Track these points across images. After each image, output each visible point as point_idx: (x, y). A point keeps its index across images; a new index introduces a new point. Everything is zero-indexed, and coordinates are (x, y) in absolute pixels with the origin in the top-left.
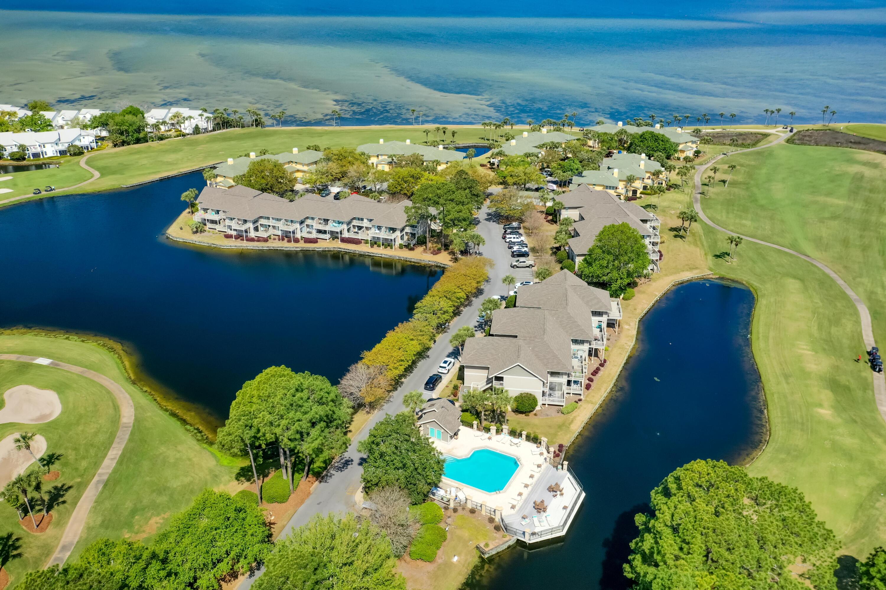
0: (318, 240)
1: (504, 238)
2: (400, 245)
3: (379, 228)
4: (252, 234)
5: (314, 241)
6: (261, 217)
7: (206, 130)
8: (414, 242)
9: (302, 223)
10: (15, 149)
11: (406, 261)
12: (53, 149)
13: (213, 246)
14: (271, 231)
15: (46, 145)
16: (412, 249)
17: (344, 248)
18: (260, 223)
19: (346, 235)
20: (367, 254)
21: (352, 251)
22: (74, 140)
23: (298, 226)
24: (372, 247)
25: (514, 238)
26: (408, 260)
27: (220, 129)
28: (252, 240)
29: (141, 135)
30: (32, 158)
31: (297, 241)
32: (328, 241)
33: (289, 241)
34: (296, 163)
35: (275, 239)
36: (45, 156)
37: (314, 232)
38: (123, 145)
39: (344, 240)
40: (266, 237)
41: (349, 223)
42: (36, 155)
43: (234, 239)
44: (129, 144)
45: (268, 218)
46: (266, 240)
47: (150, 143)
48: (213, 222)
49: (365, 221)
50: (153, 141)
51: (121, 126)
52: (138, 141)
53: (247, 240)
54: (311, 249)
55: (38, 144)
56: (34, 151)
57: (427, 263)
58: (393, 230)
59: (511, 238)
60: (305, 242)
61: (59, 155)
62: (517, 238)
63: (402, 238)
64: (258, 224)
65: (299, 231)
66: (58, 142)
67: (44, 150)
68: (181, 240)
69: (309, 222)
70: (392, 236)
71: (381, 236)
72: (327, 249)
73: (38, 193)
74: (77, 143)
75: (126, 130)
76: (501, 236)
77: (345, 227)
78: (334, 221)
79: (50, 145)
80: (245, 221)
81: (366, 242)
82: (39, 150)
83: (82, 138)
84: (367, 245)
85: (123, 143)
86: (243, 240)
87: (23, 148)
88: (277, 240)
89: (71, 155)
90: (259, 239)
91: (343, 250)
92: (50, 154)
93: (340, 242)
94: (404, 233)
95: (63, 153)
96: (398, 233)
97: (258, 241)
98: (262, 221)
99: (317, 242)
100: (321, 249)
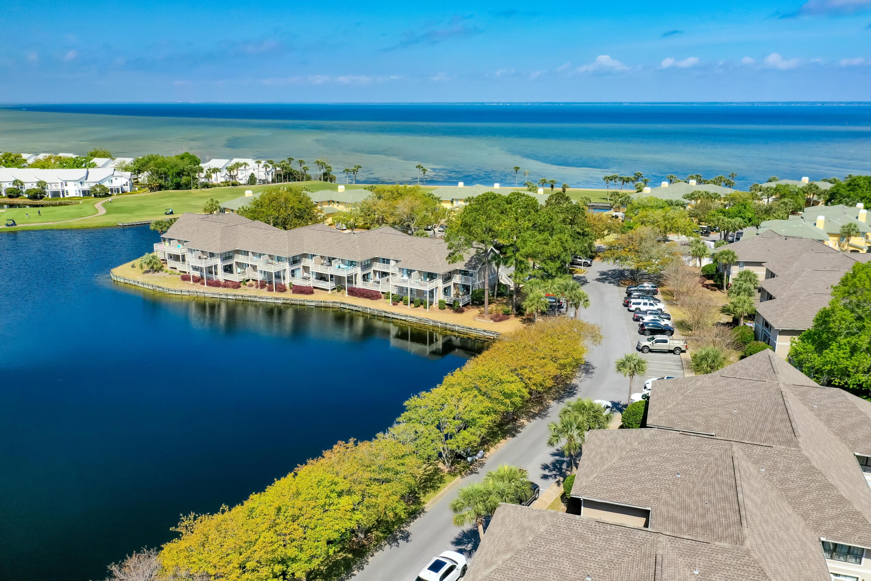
0: (315, 290)
1: (626, 304)
2: (441, 302)
3: (409, 272)
4: (221, 276)
5: (309, 291)
6: (238, 252)
7: (264, 182)
8: (467, 299)
9: (295, 261)
10: (35, 186)
11: (446, 329)
12: (76, 188)
13: (158, 289)
14: (250, 274)
15: (68, 183)
16: (459, 311)
17: (349, 303)
18: (236, 260)
19: (360, 284)
20: (383, 314)
21: (361, 310)
22: (103, 180)
23: (287, 266)
24: (394, 304)
25: (645, 304)
26: (448, 327)
27: (281, 181)
28: (217, 284)
29: (184, 180)
30: (50, 197)
31: (282, 289)
32: (330, 292)
33: (270, 290)
34: (338, 202)
35: (251, 286)
36: (66, 196)
37: (313, 277)
38: (160, 190)
39: (353, 292)
40: (238, 281)
41: (366, 266)
42: (56, 194)
43: (192, 282)
44: (166, 188)
45: (246, 253)
46: (237, 286)
47: (193, 191)
48: (176, 258)
49: (392, 263)
50: (197, 188)
51: (160, 168)
52: (178, 186)
53: (209, 284)
54: (298, 303)
55: (60, 181)
56: (54, 188)
57: (481, 334)
58: (431, 276)
59: (639, 304)
60: (294, 292)
61: (82, 196)
62: (651, 304)
63: (446, 291)
64: (233, 262)
65: (288, 274)
66: (84, 180)
67: (66, 188)
68: (122, 281)
69: (306, 262)
70: (427, 286)
71: (409, 287)
72: (323, 304)
73: (12, 225)
74: (107, 184)
75: (165, 173)
76: (621, 301)
77: (358, 271)
78: (343, 261)
79: (73, 183)
80: (212, 255)
81: (387, 295)
82: (59, 188)
83: (114, 179)
84: (388, 300)
85: (161, 187)
86: (203, 284)
87: (42, 184)
88: (254, 288)
89: (95, 196)
90: (226, 284)
91: (347, 307)
92: (72, 194)
93: (347, 295)
94: (451, 283)
95: (86, 193)
96: (439, 283)
97: (225, 286)
98: (240, 258)
99: (312, 293)
100: (313, 304)
